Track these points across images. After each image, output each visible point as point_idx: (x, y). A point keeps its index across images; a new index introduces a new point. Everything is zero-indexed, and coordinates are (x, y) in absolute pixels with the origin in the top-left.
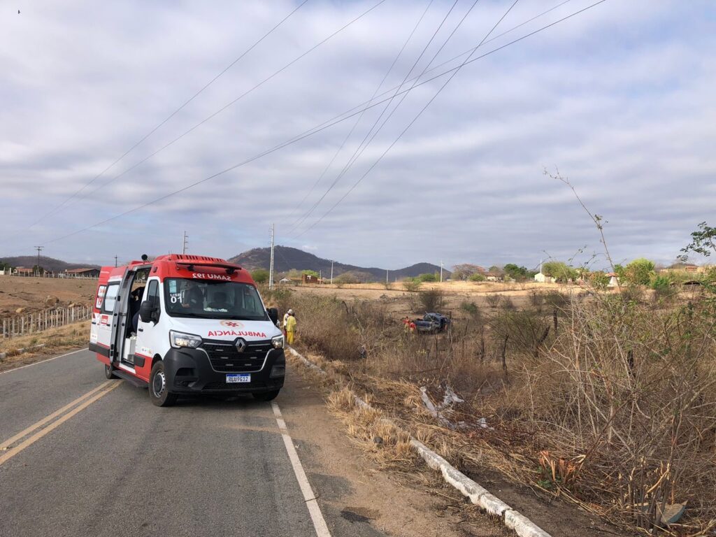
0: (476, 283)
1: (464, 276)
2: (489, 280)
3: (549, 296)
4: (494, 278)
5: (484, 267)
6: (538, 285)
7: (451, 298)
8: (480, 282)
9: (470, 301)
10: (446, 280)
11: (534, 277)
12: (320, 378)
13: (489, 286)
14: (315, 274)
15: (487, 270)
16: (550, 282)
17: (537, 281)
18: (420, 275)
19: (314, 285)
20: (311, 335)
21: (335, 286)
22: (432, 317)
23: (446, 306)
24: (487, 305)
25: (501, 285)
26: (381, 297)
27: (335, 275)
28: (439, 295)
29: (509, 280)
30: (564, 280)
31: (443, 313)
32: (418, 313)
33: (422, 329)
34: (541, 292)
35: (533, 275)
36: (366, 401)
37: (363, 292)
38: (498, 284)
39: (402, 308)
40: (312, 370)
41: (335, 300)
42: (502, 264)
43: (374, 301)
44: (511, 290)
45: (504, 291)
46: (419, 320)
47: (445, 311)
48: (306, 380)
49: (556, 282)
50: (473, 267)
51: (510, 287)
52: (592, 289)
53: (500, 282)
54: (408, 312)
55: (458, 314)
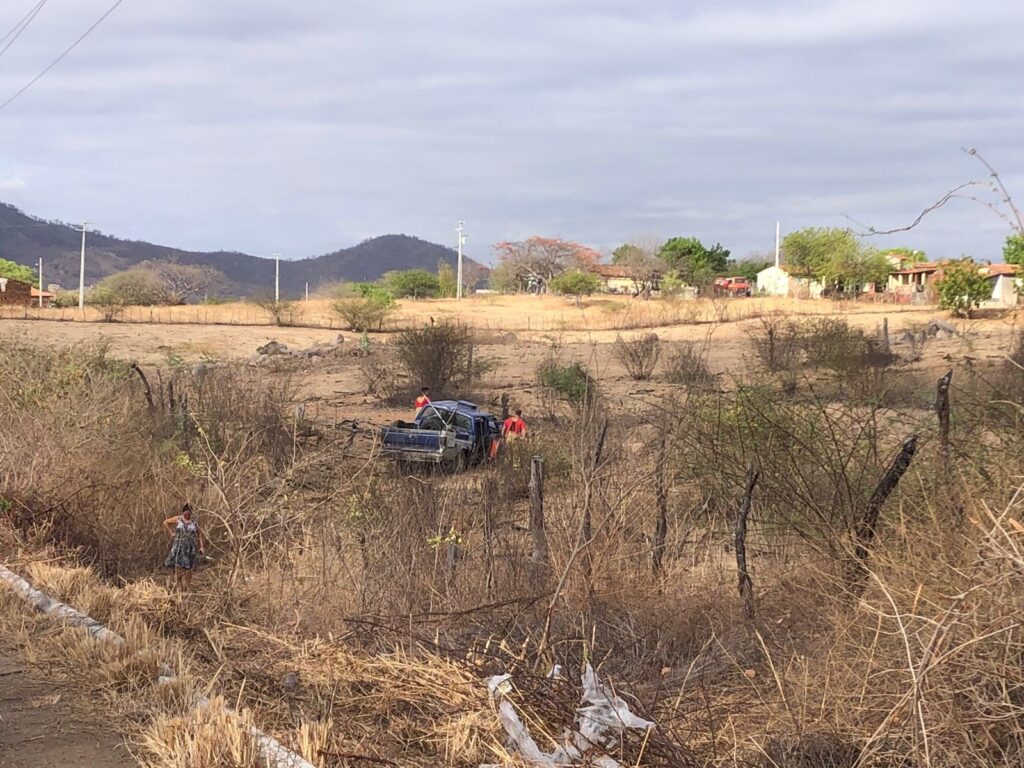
0: (574, 299)
1: (532, 278)
2: (613, 291)
3: (816, 341)
4: (628, 283)
5: (595, 248)
6: (767, 305)
7: (498, 350)
8: (585, 299)
9: (566, 360)
10: (473, 290)
11: (755, 279)
12: (96, 658)
13: (615, 309)
14: (22, 272)
15: (608, 259)
16: (806, 296)
17: (763, 293)
18: (390, 276)
19: (20, 310)
20: (25, 485)
21: (95, 314)
22: (446, 415)
23: (486, 377)
24: (618, 369)
25: (653, 308)
26: (263, 351)
27: (93, 276)
28: (457, 342)
29: (678, 290)
30: (849, 288)
31: (480, 401)
32: (393, 403)
33: (416, 455)
34: (792, 327)
35: (751, 272)
36: (306, 746)
37: (197, 335)
38: (642, 303)
39: (340, 388)
40: (59, 623)
41: (101, 365)
42: (653, 239)
43: (238, 366)
44: (686, 323)
45: (664, 325)
46: (401, 424)
47: (486, 392)
48: (40, 666)
49: (826, 293)
50: (562, 247)
51: (683, 314)
52: (942, 317)
53: (647, 297)
54: (359, 399)
55: (531, 403)
